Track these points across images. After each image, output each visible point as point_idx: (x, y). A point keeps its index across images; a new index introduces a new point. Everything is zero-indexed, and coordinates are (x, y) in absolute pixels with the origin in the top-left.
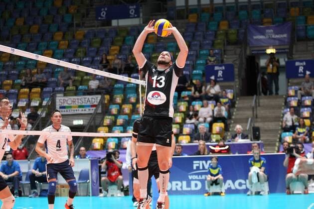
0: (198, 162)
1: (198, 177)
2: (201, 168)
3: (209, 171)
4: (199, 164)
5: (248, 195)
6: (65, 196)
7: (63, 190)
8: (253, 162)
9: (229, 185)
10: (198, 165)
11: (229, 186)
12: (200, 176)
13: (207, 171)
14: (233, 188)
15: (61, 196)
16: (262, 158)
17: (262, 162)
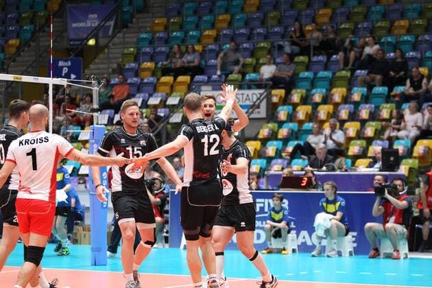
0: (262, 200)
1: (262, 224)
2: (266, 210)
3: (270, 214)
4: (264, 203)
5: (313, 256)
6: (85, 244)
7: (83, 235)
8: (324, 204)
9: (304, 238)
10: (262, 205)
11: (304, 241)
12: (264, 222)
13: (267, 215)
14: (309, 243)
15: (80, 244)
16: (339, 198)
17: (338, 204)
